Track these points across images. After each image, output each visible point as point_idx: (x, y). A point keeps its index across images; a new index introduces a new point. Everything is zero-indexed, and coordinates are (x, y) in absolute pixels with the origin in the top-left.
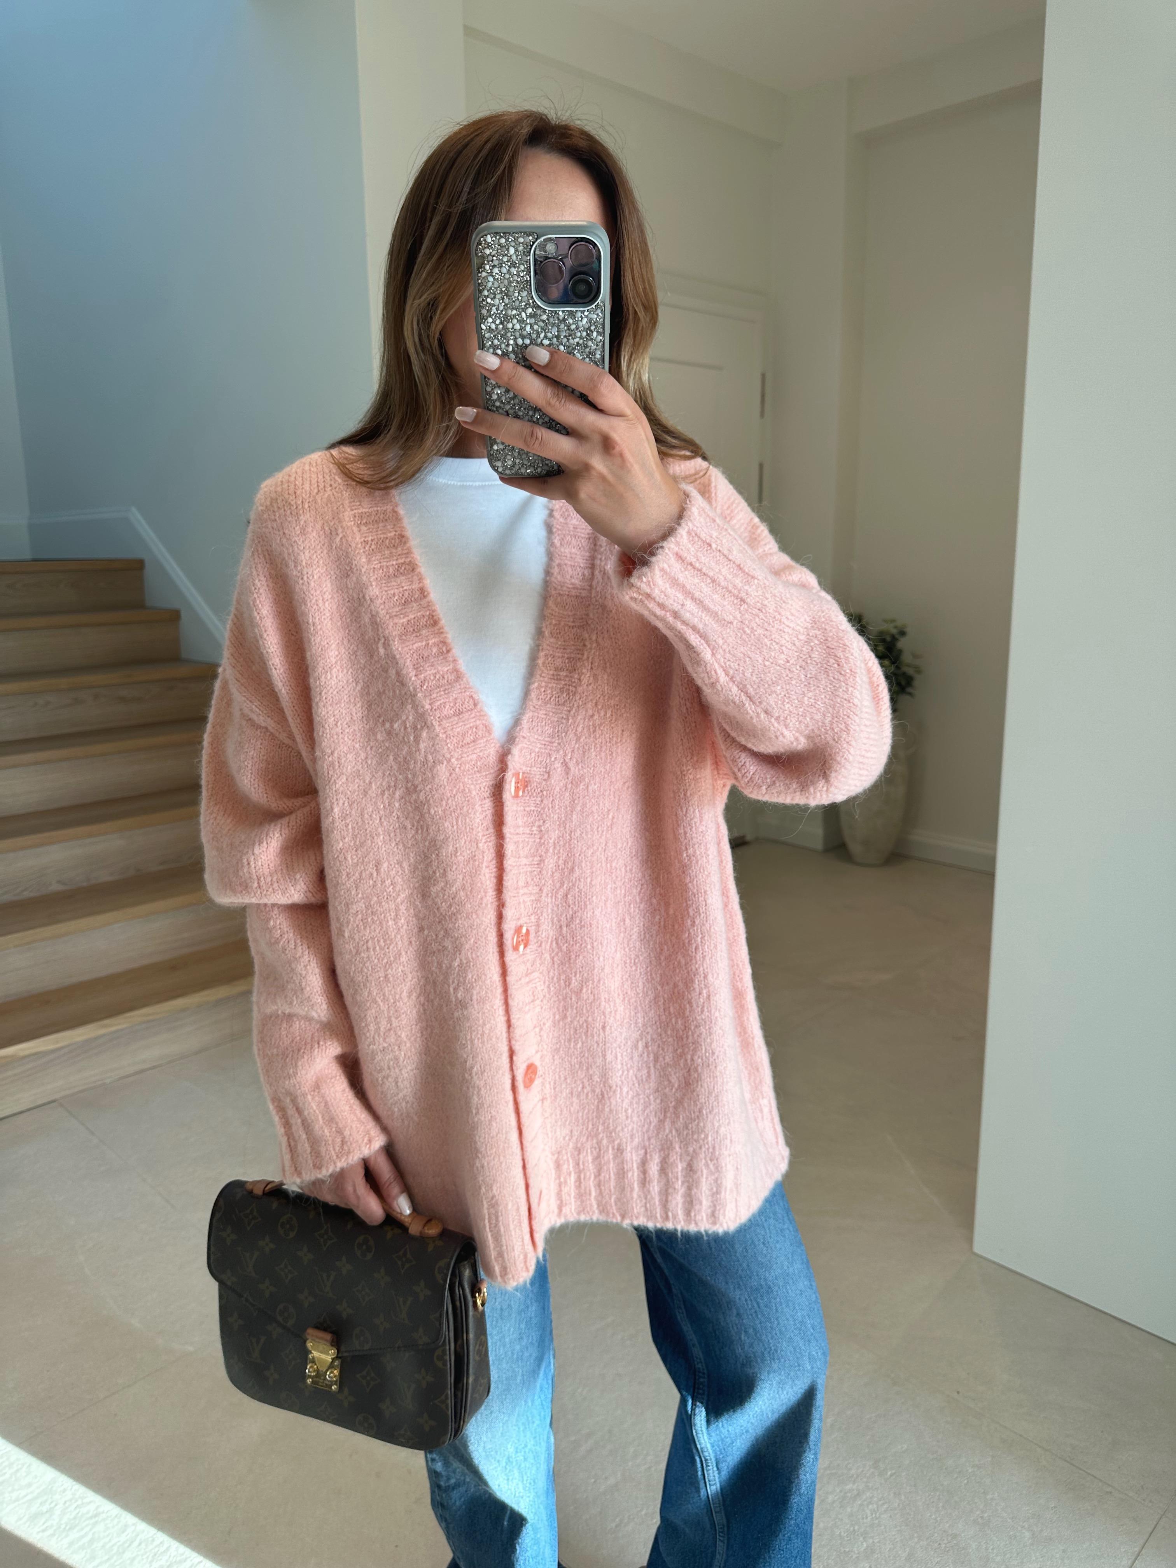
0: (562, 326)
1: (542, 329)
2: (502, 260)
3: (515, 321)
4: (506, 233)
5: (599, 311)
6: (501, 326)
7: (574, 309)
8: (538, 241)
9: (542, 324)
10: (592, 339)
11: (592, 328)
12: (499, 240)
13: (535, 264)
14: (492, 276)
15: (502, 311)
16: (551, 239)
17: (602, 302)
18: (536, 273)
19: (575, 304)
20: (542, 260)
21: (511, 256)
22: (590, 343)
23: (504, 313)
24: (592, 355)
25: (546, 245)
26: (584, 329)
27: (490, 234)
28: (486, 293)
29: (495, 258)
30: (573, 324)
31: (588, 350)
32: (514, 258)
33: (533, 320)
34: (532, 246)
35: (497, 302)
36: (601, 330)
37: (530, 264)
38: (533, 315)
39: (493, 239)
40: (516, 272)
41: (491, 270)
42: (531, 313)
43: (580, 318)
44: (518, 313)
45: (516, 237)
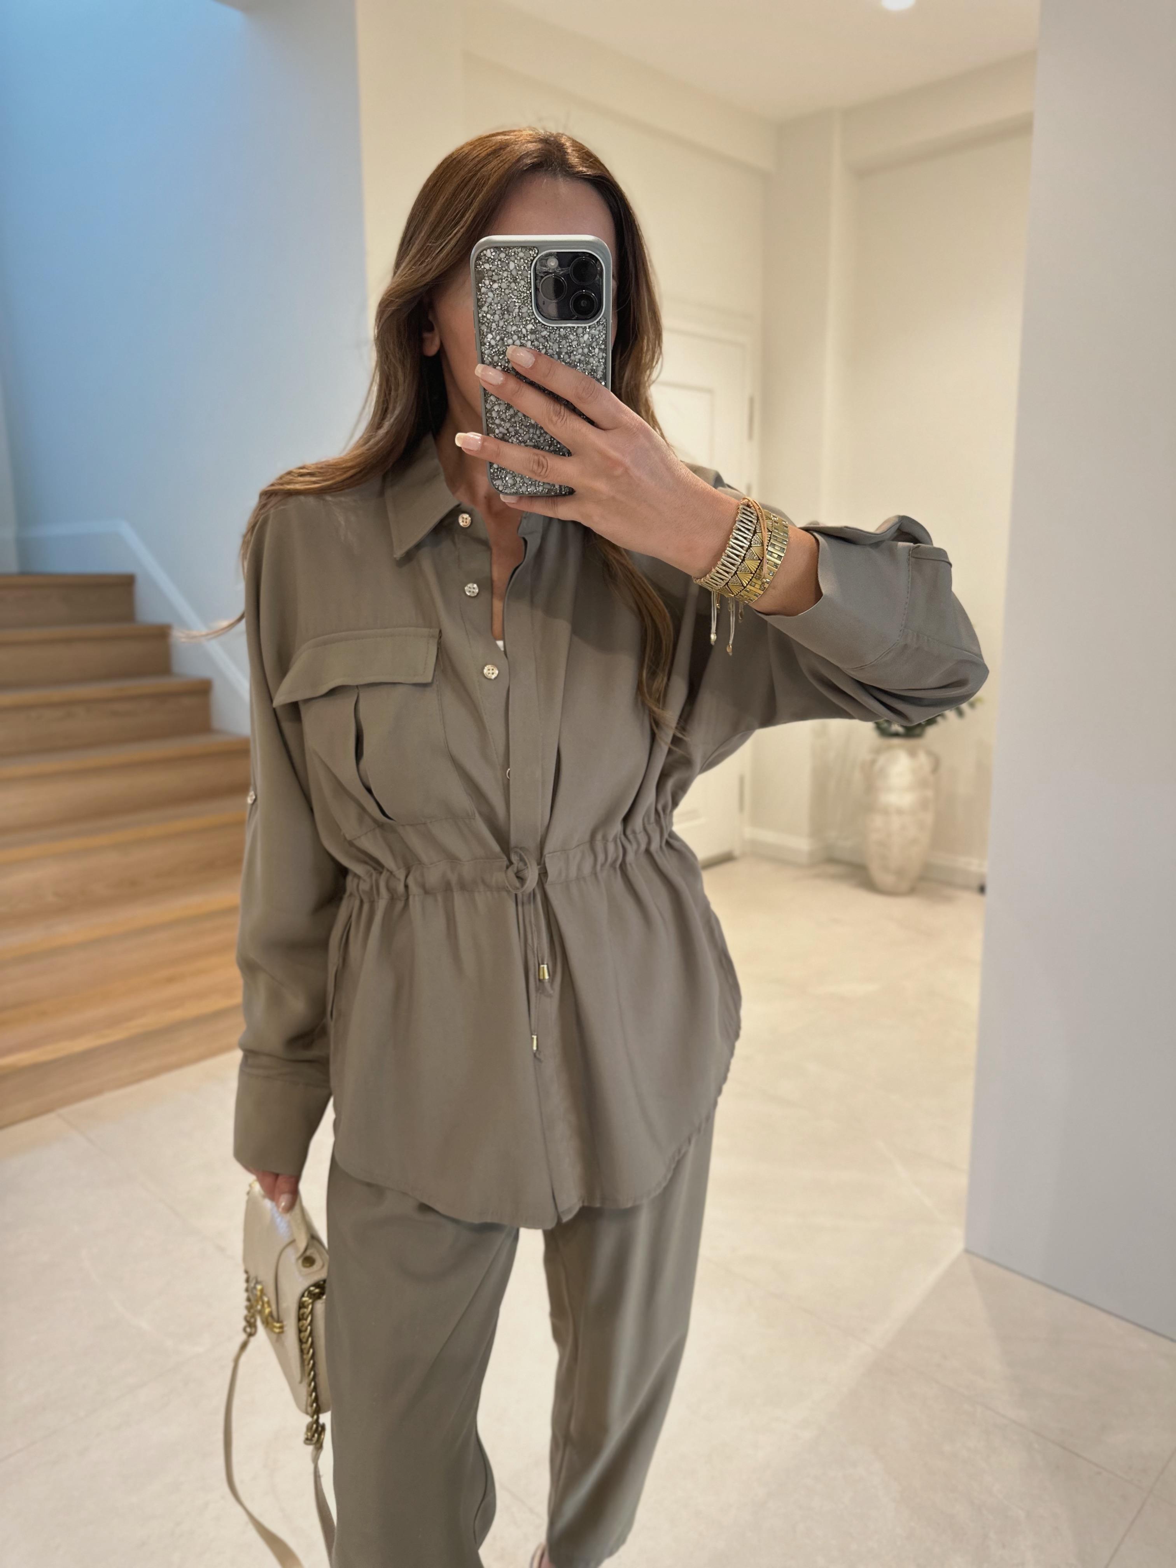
0: (564, 341)
1: (543, 345)
2: (503, 276)
3: (515, 337)
4: (507, 247)
5: (601, 327)
6: (500, 342)
7: (576, 326)
8: (539, 256)
9: (542, 340)
10: (593, 355)
11: (594, 344)
12: (499, 256)
13: (536, 279)
14: (492, 291)
15: (502, 327)
16: (550, 255)
17: (605, 318)
18: (536, 289)
19: (577, 319)
20: (542, 275)
21: (511, 271)
22: (591, 360)
23: (504, 329)
24: (594, 372)
25: (547, 259)
26: (586, 345)
27: (490, 248)
28: (485, 309)
29: (494, 274)
30: (574, 340)
31: (589, 367)
32: (514, 273)
33: (533, 337)
34: (532, 261)
35: (497, 317)
36: (603, 347)
37: (530, 279)
38: (533, 332)
39: (494, 254)
40: (516, 288)
41: (491, 285)
42: (532, 329)
43: (582, 335)
44: (520, 330)
45: (516, 253)
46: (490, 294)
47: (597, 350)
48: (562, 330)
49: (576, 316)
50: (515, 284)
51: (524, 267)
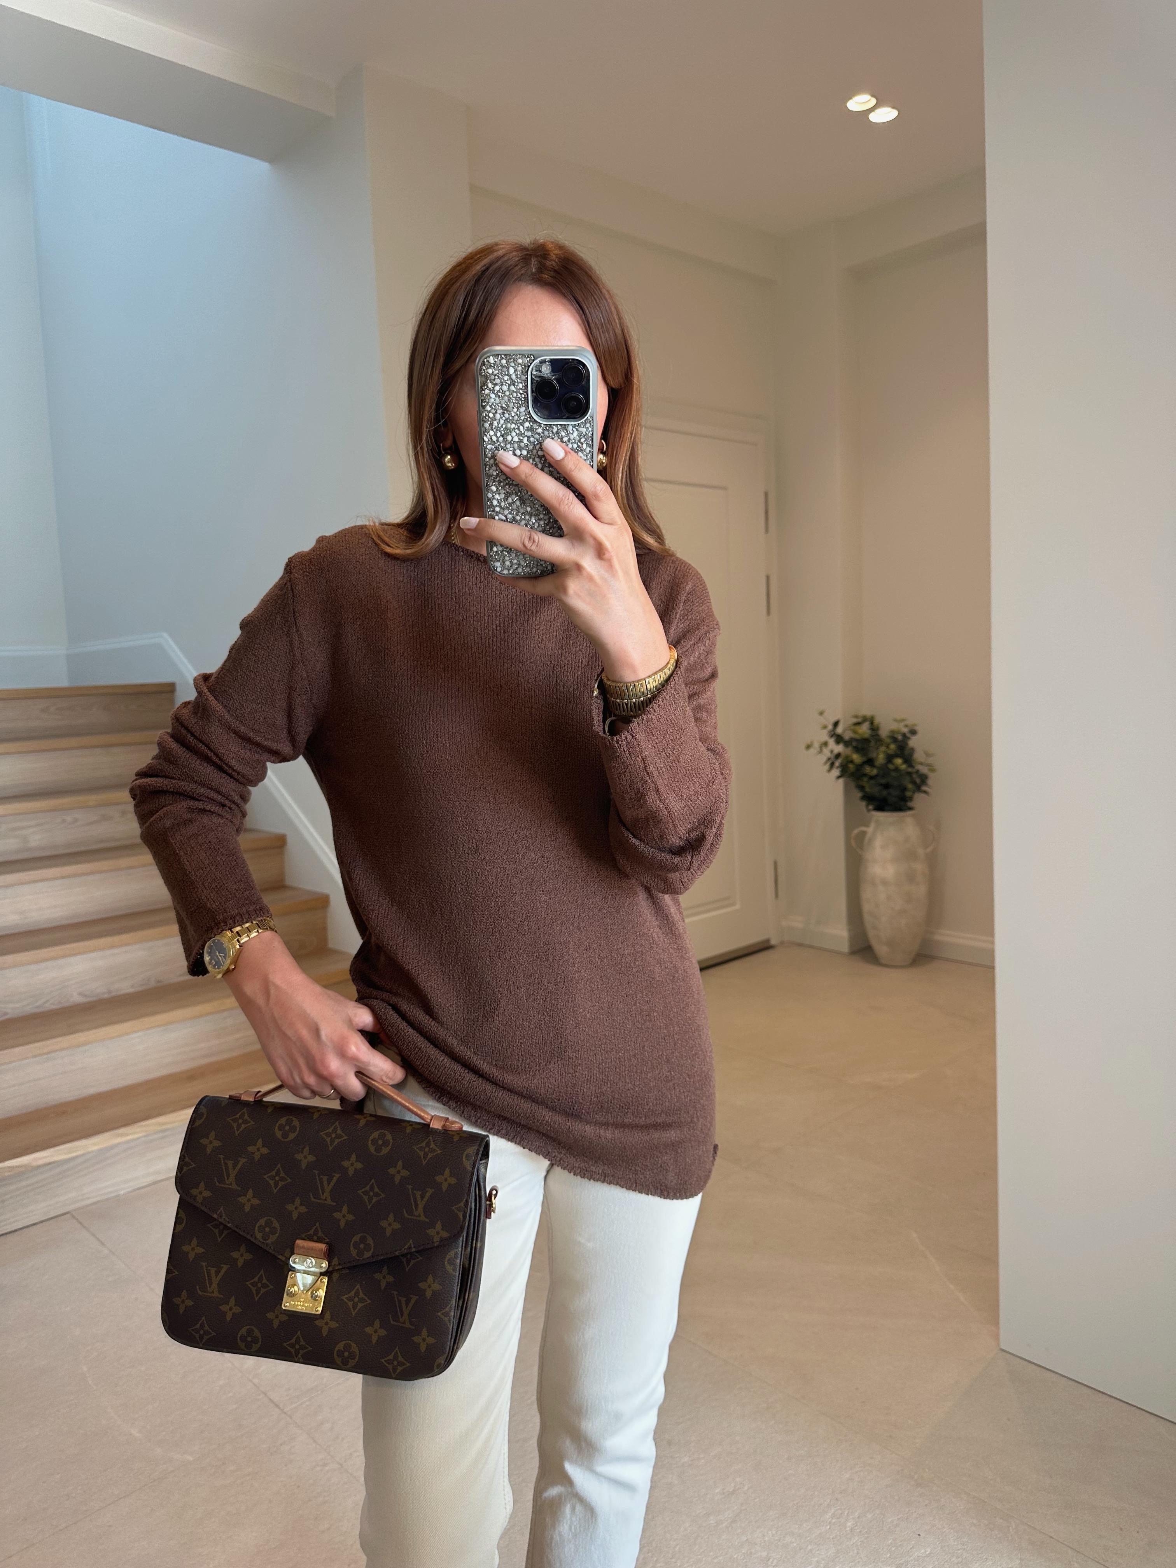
2: (503, 378)
3: (514, 434)
4: (507, 356)
5: (588, 425)
6: (501, 439)
7: (566, 423)
8: (535, 362)
9: (537, 436)
11: (582, 440)
12: (500, 361)
13: (532, 384)
14: (494, 393)
15: (503, 425)
16: (544, 361)
18: (532, 391)
19: (567, 418)
20: (538, 379)
21: (511, 375)
25: (542, 365)
26: (575, 441)
27: (492, 356)
28: (488, 408)
29: (496, 377)
30: (566, 436)
32: (514, 377)
33: (529, 434)
34: (529, 366)
35: (498, 416)
36: (591, 443)
37: (527, 383)
38: (530, 429)
39: (496, 360)
40: (515, 390)
41: (493, 388)
42: (528, 427)
43: (572, 432)
44: (517, 427)
45: (516, 359)
46: (493, 396)
47: (584, 446)
48: (554, 427)
49: (567, 415)
50: (514, 385)
51: (522, 372)
